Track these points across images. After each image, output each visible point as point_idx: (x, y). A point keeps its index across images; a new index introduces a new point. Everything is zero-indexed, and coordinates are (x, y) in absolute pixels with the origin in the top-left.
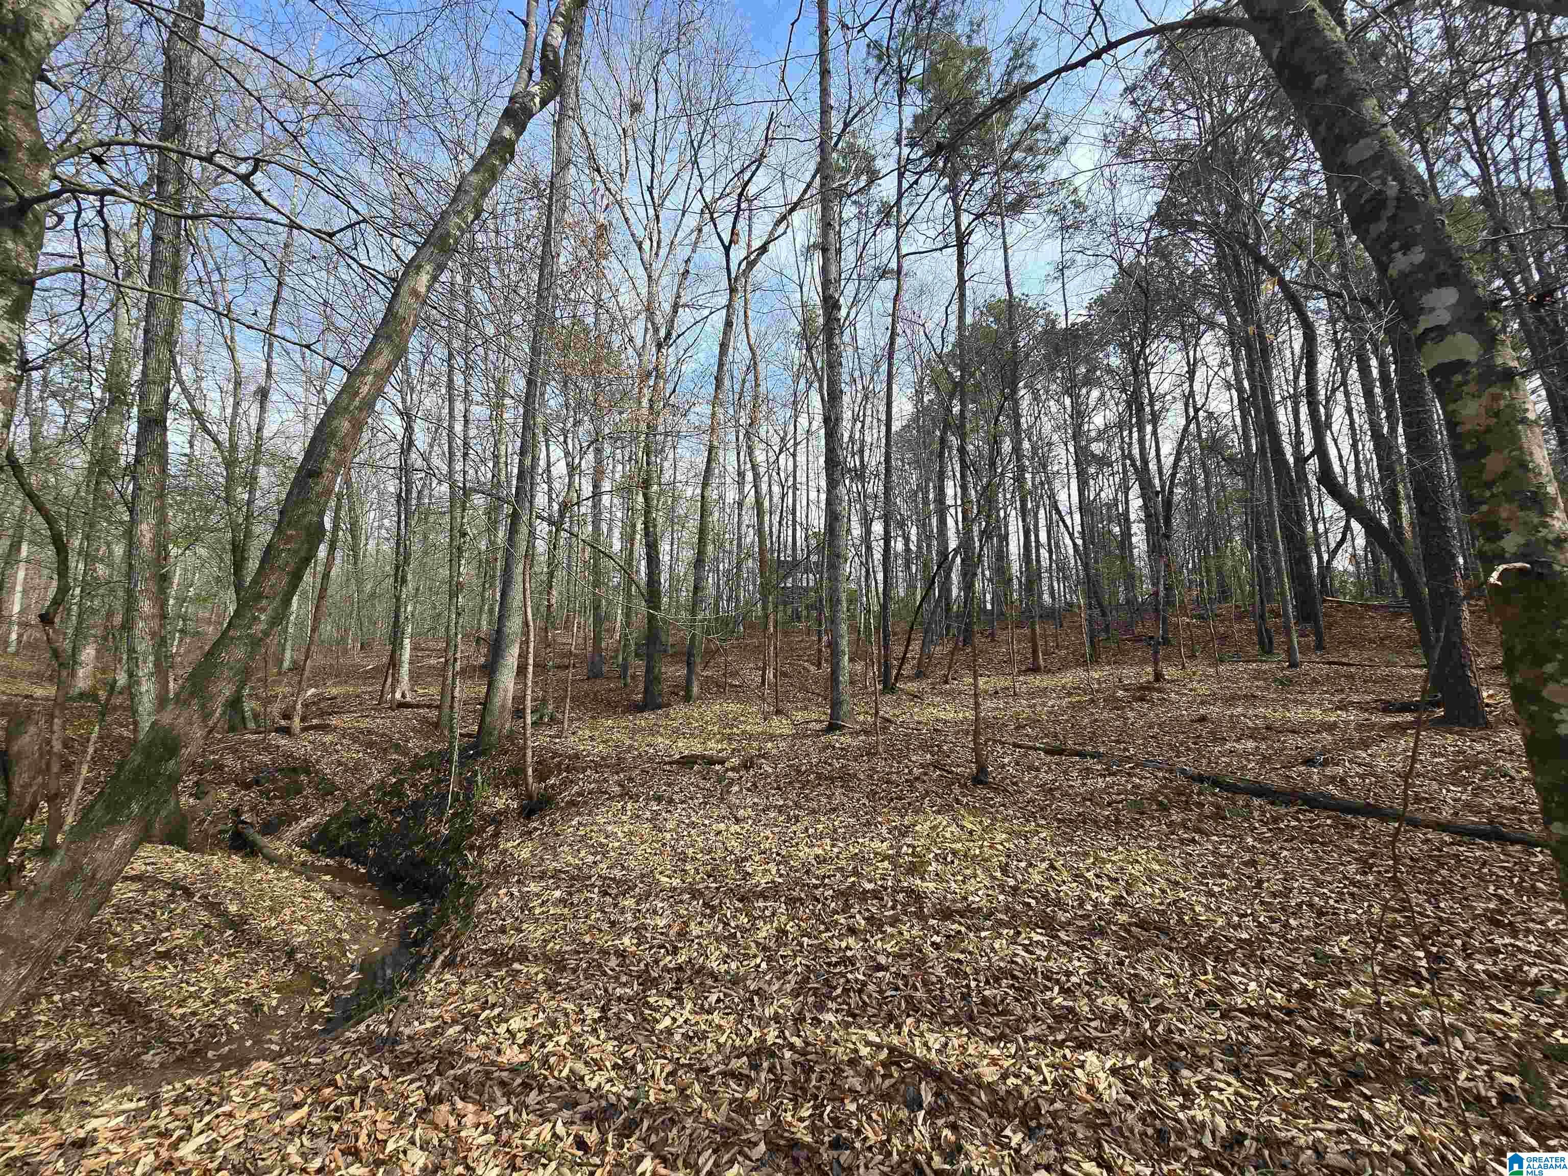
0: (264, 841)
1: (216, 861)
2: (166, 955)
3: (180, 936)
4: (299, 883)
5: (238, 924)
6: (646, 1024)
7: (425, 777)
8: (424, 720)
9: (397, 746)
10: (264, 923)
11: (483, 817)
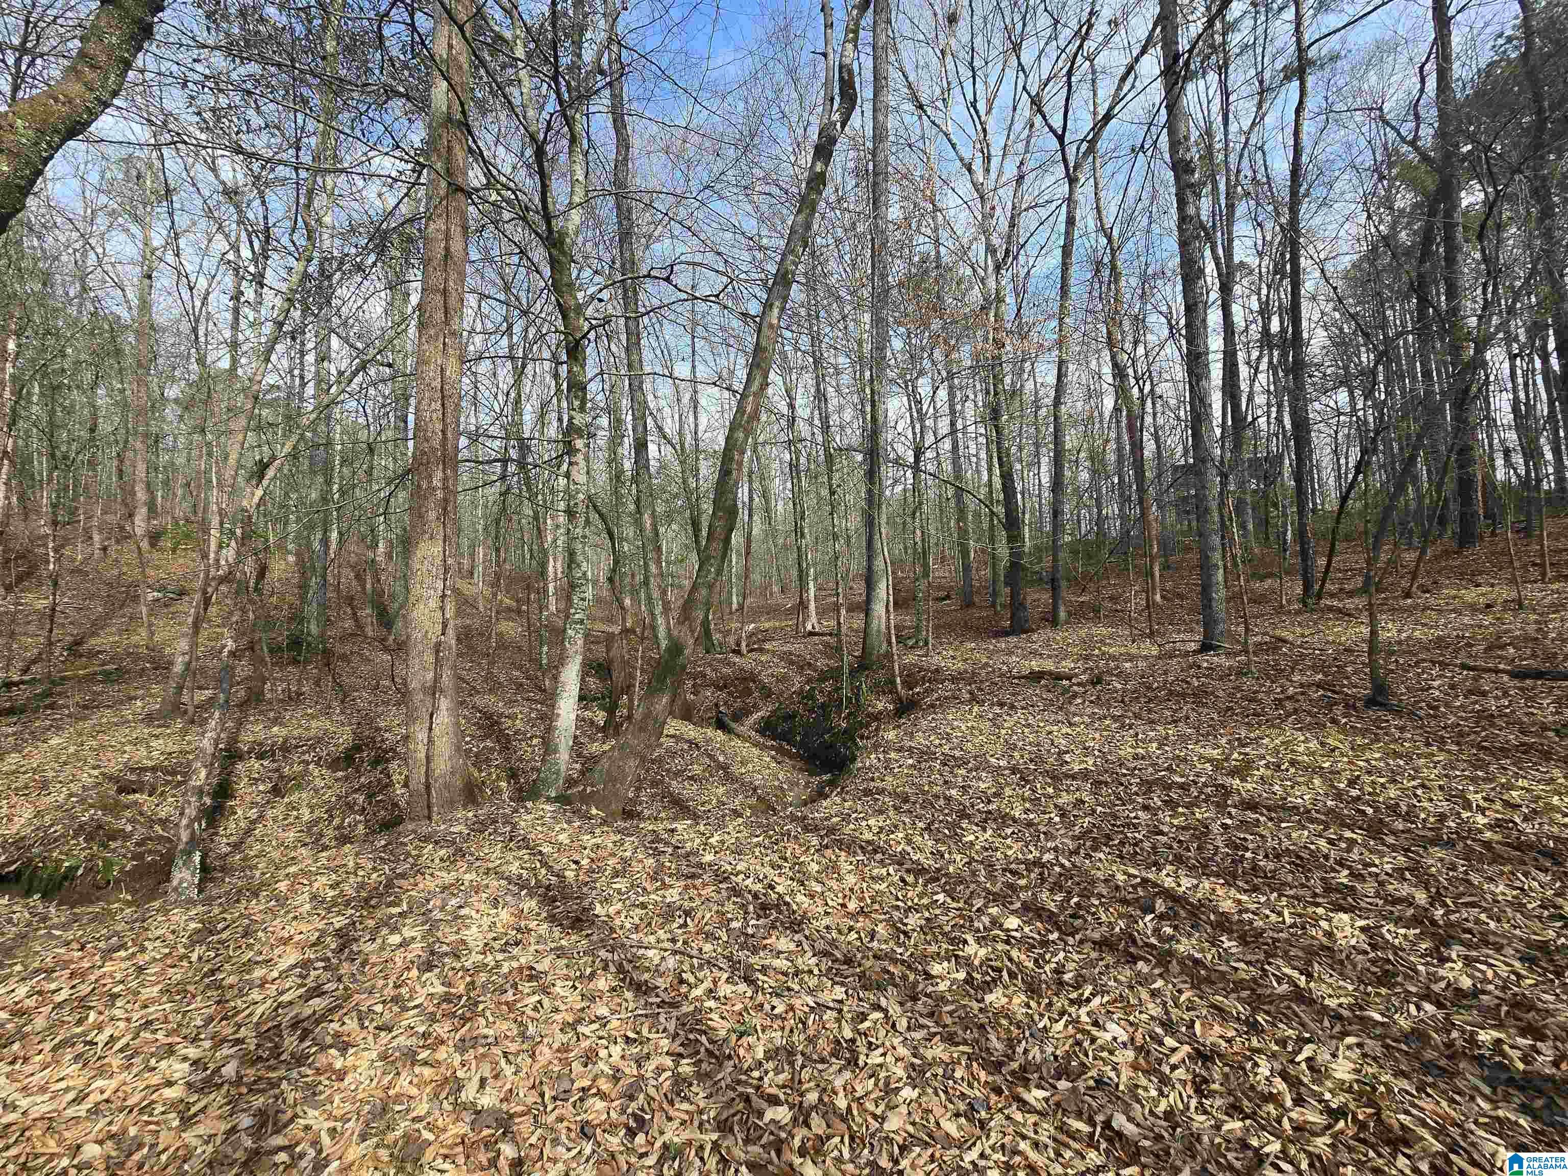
0: (734, 725)
1: (710, 732)
2: (691, 778)
3: (697, 769)
4: (756, 751)
5: (725, 767)
6: (956, 837)
7: (828, 686)
8: (827, 645)
9: (809, 664)
10: (737, 769)
11: (868, 715)
